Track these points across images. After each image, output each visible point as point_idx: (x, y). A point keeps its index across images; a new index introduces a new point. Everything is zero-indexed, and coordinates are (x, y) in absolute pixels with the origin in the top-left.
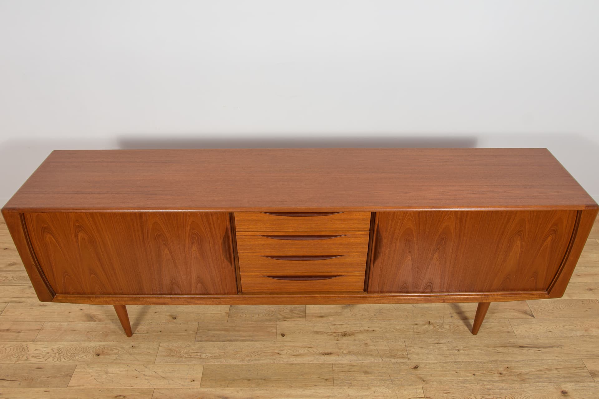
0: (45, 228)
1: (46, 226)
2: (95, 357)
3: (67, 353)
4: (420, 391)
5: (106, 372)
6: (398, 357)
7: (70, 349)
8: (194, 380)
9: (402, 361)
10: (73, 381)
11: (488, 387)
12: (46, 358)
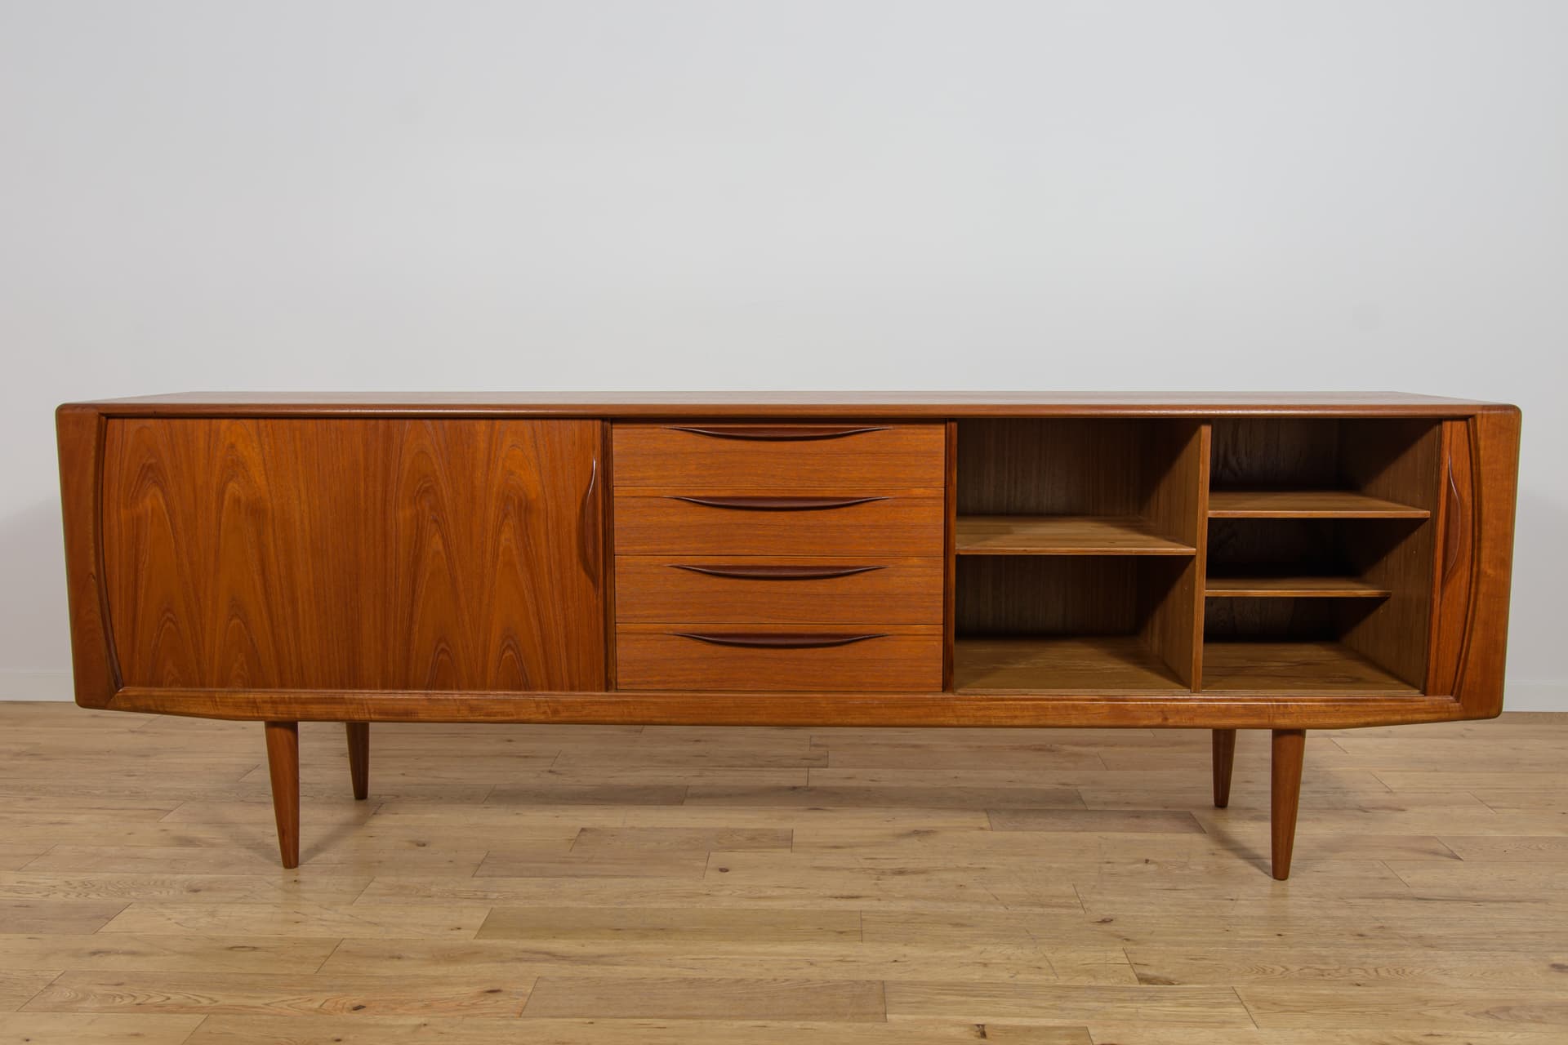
0: (150, 467)
1: (153, 461)
2: (184, 893)
3: (106, 888)
4: (1117, 955)
5: (212, 914)
6: (1053, 907)
7: (118, 882)
8: (459, 929)
9: (1064, 911)
10: (112, 926)
11: (1324, 953)
12: (47, 893)
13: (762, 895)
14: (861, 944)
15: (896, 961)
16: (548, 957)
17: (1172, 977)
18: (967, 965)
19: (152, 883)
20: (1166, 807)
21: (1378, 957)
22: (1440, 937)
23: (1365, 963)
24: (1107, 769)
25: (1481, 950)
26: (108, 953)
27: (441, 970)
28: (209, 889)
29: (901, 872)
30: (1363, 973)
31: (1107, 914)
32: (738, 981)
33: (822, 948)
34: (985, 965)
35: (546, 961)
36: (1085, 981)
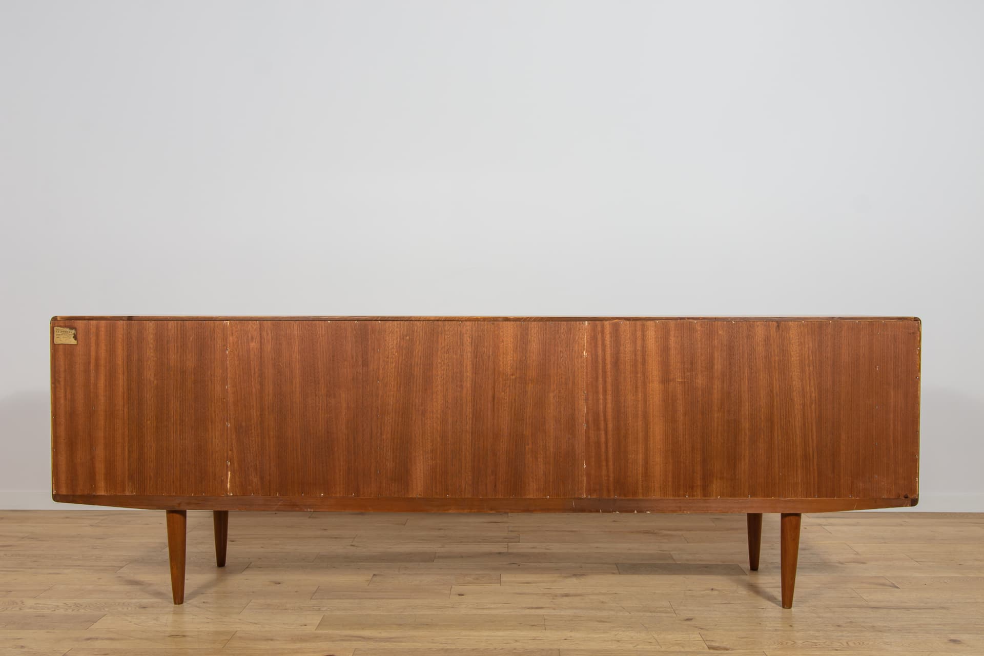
2: (137, 609)
3: (90, 607)
4: (695, 636)
5: (156, 619)
6: (657, 612)
7: (96, 604)
8: (305, 625)
9: (664, 615)
10: (96, 626)
11: (817, 635)
12: (53, 610)
13: (485, 607)
14: (544, 631)
15: (565, 639)
16: (360, 639)
17: (728, 646)
18: (608, 641)
19: (117, 604)
20: (724, 562)
21: (848, 636)
22: (885, 626)
23: (841, 639)
24: (688, 543)
25: (910, 633)
26: (97, 639)
27: (298, 645)
28: (152, 607)
29: (567, 595)
30: (839, 644)
31: (689, 616)
32: (473, 650)
33: (522, 633)
34: (618, 641)
35: (360, 640)
36: (677, 648)
